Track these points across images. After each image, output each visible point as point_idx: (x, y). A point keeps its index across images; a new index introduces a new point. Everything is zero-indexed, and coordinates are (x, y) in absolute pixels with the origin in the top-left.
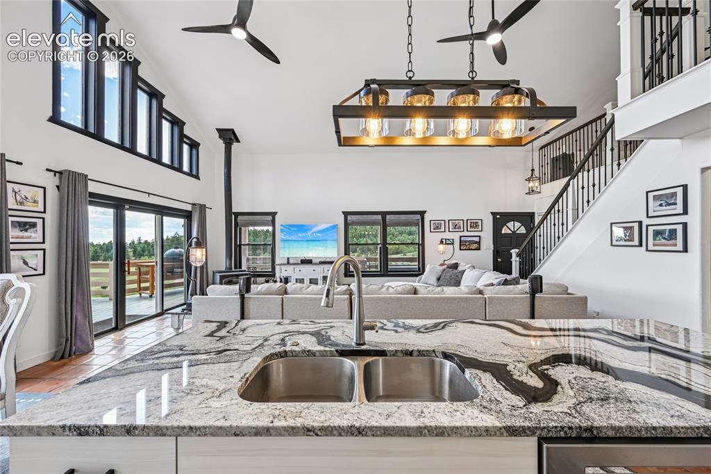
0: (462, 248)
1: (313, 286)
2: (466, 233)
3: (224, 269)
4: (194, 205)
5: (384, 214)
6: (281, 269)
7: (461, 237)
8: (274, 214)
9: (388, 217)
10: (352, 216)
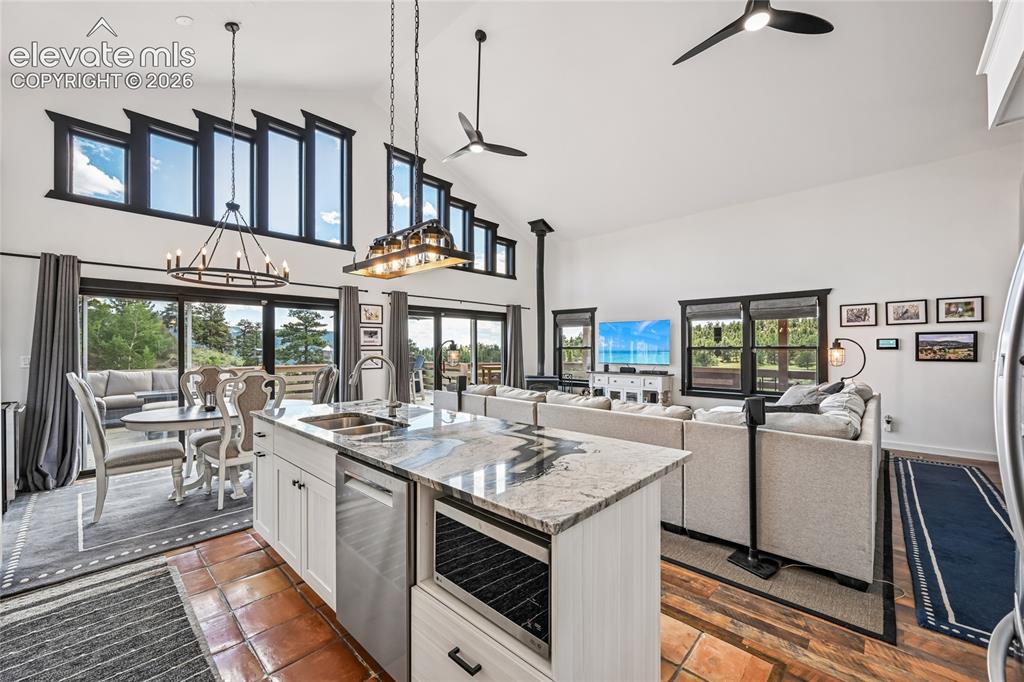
0: (921, 356)
1: (631, 403)
2: (933, 327)
3: (536, 374)
4: (508, 306)
5: (746, 301)
6: (594, 378)
7: (917, 334)
8: (593, 311)
9: (753, 305)
10: (694, 307)
